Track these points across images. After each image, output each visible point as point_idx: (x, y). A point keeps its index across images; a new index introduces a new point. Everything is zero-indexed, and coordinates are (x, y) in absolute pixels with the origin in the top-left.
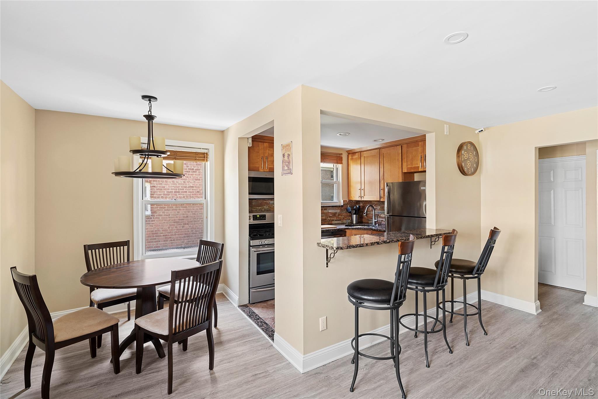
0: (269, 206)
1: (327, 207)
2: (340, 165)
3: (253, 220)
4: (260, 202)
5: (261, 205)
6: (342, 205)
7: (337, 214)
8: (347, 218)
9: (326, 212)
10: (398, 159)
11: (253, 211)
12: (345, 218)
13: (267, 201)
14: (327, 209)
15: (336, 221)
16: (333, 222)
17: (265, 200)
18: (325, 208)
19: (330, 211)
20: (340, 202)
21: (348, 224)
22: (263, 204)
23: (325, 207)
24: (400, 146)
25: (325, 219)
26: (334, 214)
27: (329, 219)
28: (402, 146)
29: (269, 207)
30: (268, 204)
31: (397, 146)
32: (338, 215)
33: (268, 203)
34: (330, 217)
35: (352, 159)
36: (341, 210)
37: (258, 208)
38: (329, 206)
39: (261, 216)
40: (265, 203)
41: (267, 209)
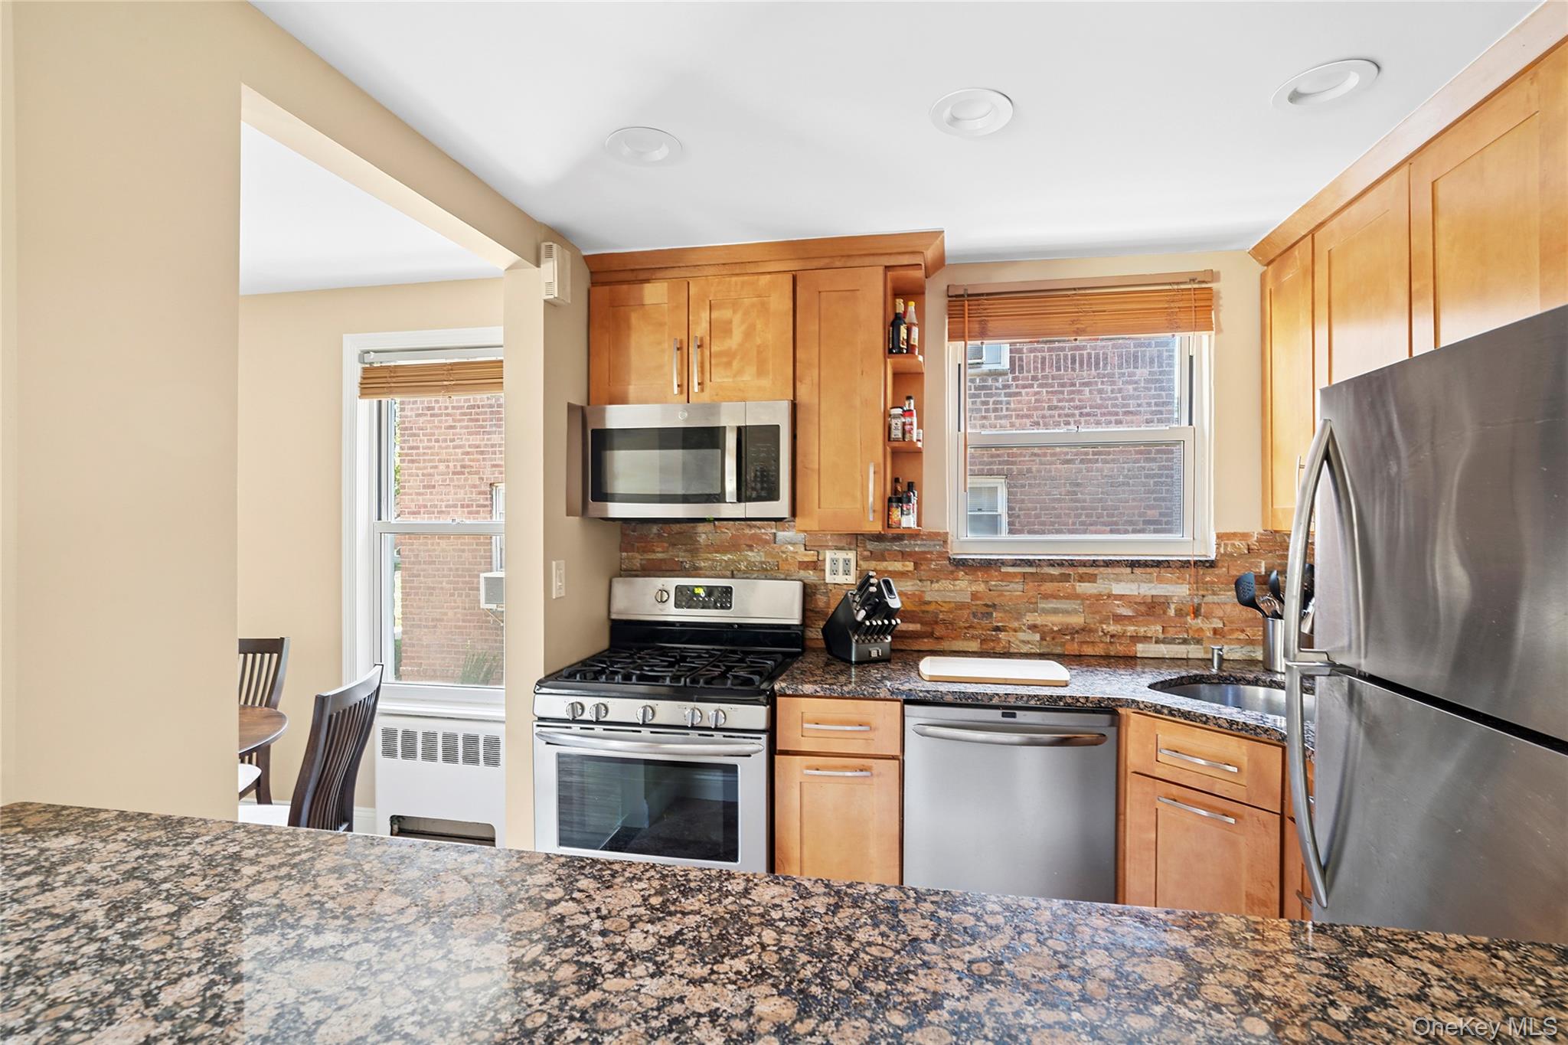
0: (772, 550)
1: (1094, 564)
2: (1205, 336)
3: (677, 605)
4: (728, 532)
5: (733, 546)
6: (1213, 557)
7: (1173, 606)
8: (1249, 631)
9: (1095, 591)
11: (700, 569)
12: (1232, 631)
13: (760, 528)
14: (1095, 575)
17: (754, 526)
18: (1082, 570)
19: (1118, 589)
20: (1205, 542)
21: (1220, 668)
22: (743, 542)
23: (1083, 564)
25: (1083, 630)
26: (1153, 608)
27: (1112, 628)
29: (767, 554)
30: (766, 542)
32: (1180, 613)
33: (764, 537)
34: (1118, 618)
36: (1202, 586)
37: (718, 556)
38: (1108, 564)
39: (710, 591)
40: (753, 537)
41: (762, 563)
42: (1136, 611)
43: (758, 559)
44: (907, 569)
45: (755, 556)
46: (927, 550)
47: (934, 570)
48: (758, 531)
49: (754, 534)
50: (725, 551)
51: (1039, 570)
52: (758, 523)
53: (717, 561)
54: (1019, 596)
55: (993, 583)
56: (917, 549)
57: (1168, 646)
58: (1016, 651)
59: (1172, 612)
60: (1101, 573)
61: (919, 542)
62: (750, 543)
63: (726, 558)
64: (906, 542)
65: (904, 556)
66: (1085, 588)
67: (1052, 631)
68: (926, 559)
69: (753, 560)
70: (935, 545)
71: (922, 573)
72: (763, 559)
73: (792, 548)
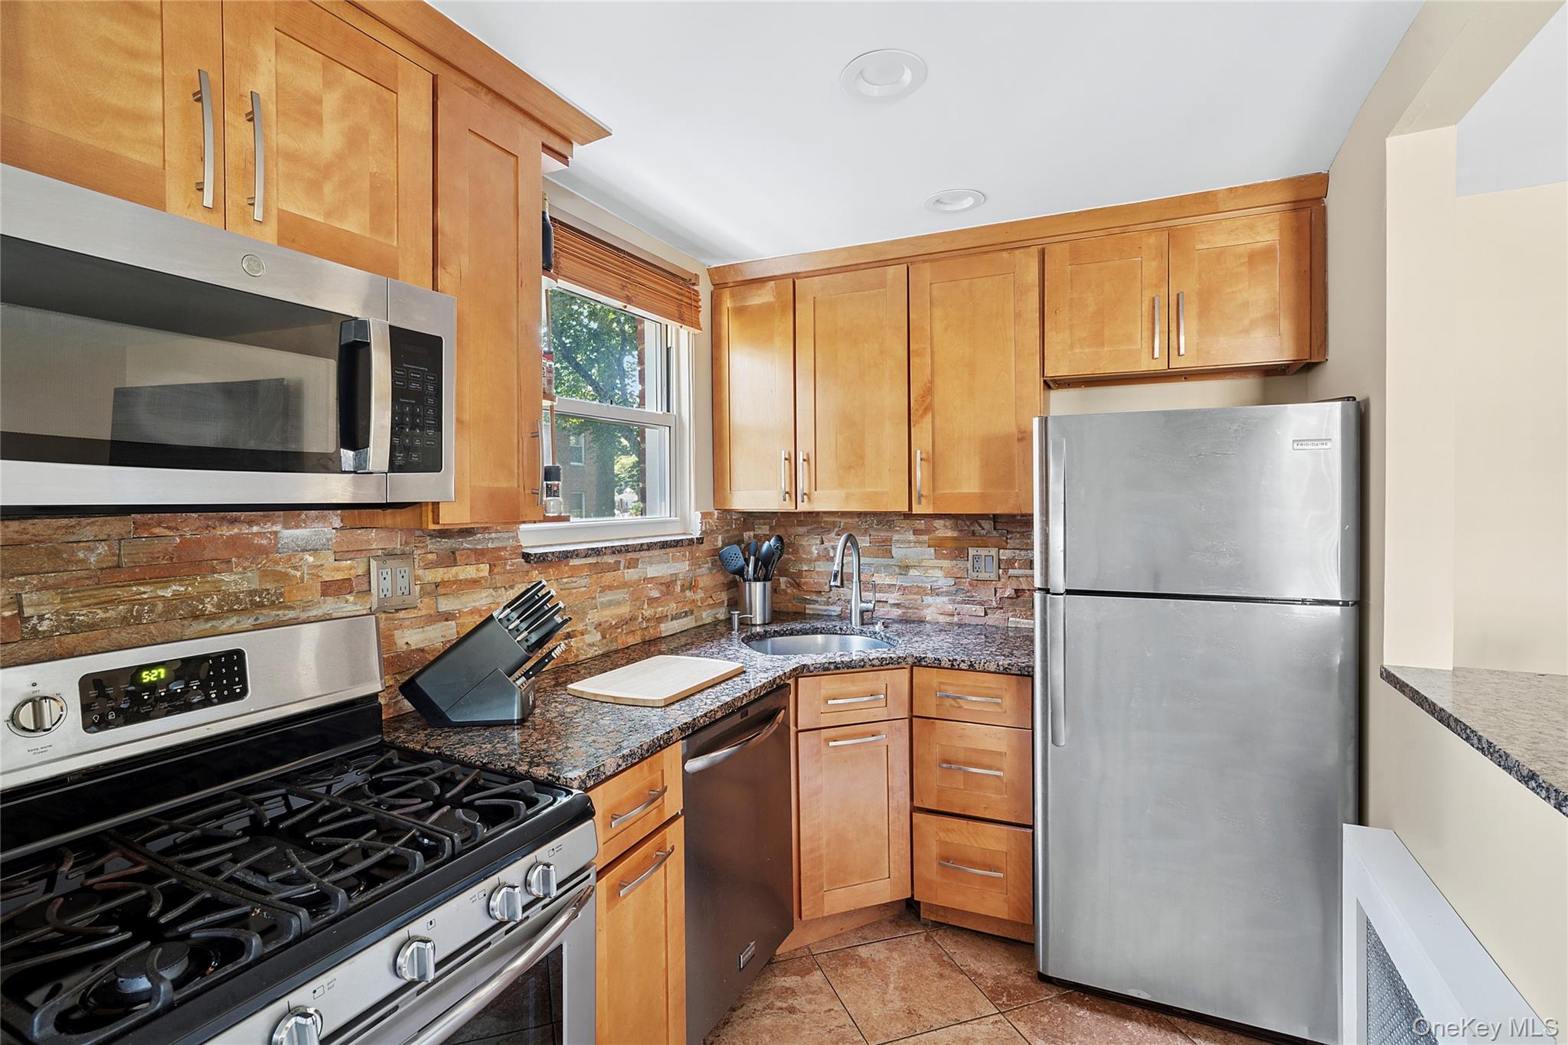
0: (270, 566)
3: (101, 725)
4: (171, 536)
6: (698, 535)
7: (679, 583)
8: (716, 597)
9: (636, 577)
10: (1018, 315)
12: (708, 599)
13: (251, 523)
15: (674, 622)
16: (662, 625)
17: (234, 522)
18: (630, 555)
19: (653, 571)
20: (685, 521)
22: (207, 554)
24: (1034, 251)
26: (669, 586)
27: (648, 613)
28: (1042, 253)
29: (265, 574)
30: (263, 551)
31: (1017, 252)
32: (682, 588)
33: (257, 541)
34: (652, 601)
35: (740, 311)
36: (695, 562)
37: (147, 591)
38: (650, 547)
39: (185, 668)
40: (232, 542)
41: (252, 593)
42: (661, 592)
43: (245, 586)
44: (482, 574)
45: (236, 580)
46: (500, 545)
47: (509, 572)
48: (245, 530)
49: (237, 536)
50: (163, 577)
51: (599, 559)
52: (243, 515)
53: (142, 603)
54: (584, 592)
55: (565, 580)
56: (490, 545)
57: (678, 621)
58: (584, 657)
59: (678, 589)
60: (642, 557)
61: (493, 535)
62: (225, 555)
63: (168, 593)
64: (479, 535)
65: (480, 555)
66: (631, 574)
67: (611, 626)
68: (500, 558)
69: (233, 589)
70: (509, 539)
71: (497, 577)
72: (253, 587)
73: (311, 559)
